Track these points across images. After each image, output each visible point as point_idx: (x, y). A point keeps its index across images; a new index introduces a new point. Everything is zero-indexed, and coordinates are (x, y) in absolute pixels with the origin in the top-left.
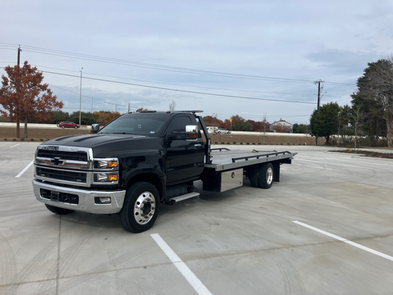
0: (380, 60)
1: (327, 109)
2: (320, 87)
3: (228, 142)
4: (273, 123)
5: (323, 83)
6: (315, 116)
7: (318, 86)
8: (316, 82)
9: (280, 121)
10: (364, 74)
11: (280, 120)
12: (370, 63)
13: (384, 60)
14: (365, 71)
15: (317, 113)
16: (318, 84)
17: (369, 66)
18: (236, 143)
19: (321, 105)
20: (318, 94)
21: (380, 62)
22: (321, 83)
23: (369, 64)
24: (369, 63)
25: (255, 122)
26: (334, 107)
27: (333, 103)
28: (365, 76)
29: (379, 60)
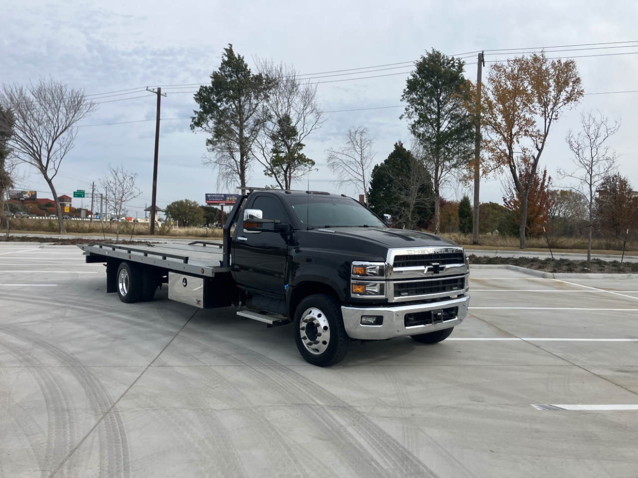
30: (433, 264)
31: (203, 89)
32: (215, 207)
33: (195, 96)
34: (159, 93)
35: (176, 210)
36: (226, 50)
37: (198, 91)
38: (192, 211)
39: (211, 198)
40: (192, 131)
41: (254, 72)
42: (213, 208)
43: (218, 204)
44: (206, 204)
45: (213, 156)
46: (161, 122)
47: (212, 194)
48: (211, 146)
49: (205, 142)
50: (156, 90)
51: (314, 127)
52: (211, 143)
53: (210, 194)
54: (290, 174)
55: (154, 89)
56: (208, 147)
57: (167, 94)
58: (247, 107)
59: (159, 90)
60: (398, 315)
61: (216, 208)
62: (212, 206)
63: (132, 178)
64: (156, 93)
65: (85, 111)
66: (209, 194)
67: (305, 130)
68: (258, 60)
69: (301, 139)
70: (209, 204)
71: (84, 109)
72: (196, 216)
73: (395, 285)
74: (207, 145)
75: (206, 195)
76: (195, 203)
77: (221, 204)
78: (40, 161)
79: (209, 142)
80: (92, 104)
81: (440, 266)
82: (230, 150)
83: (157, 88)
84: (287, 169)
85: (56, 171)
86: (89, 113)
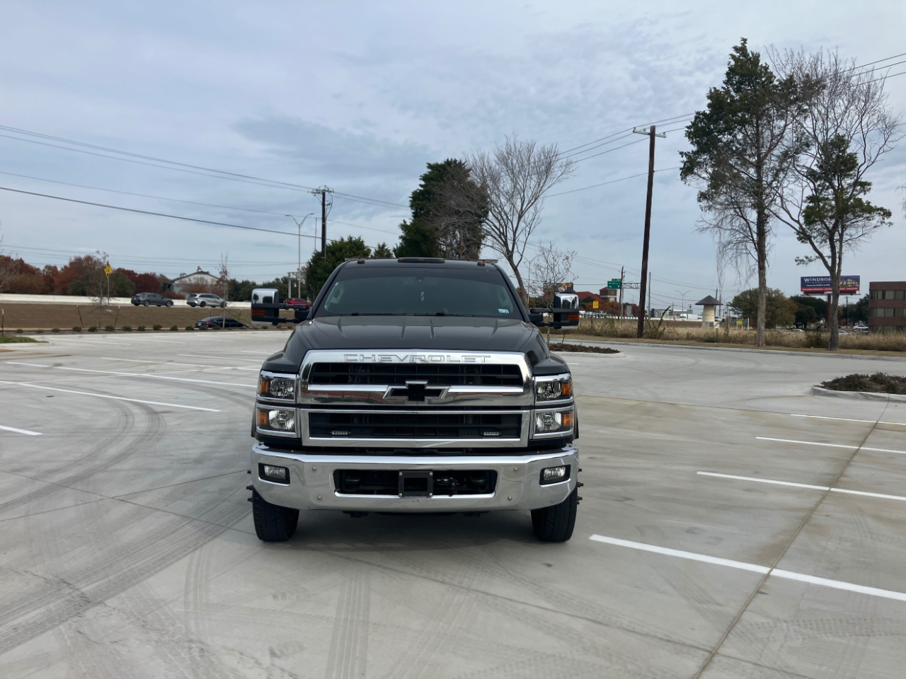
0: (450, 160)
1: (343, 250)
2: (326, 203)
3: (141, 326)
4: (179, 276)
5: (332, 193)
6: (318, 266)
7: (321, 200)
8: (318, 192)
9: (198, 273)
10: (421, 186)
11: (196, 271)
12: (432, 162)
13: (455, 161)
14: (423, 180)
15: (321, 260)
16: (321, 196)
17: (429, 170)
18: (161, 327)
19: (328, 242)
20: (321, 217)
21: (448, 163)
22: (327, 193)
23: (430, 166)
24: (429, 164)
25: (137, 274)
26: (355, 248)
27: (354, 239)
28: (422, 189)
29: (448, 160)
30: (408, 382)
31: (699, 116)
32: (818, 297)
33: (687, 129)
34: (652, 135)
35: (746, 303)
36: (736, 49)
37: (693, 120)
38: (772, 305)
39: (810, 283)
40: (683, 182)
41: (780, 75)
42: (814, 299)
43: (822, 293)
44: (802, 293)
45: (710, 216)
46: (655, 175)
47: (812, 278)
48: (704, 203)
49: (696, 197)
50: (649, 131)
51: (881, 151)
52: (705, 198)
53: (808, 278)
54: (841, 235)
55: (644, 130)
56: (701, 204)
57: (666, 134)
58: (767, 133)
59: (653, 129)
60: (314, 470)
61: (820, 299)
62: (813, 296)
63: (567, 258)
64: (649, 134)
65: (559, 173)
66: (806, 278)
67: (867, 158)
68: (775, 53)
69: (860, 173)
70: (806, 293)
71: (556, 170)
72: (779, 311)
73: (311, 414)
74: (699, 201)
75: (803, 279)
76: (777, 291)
77: (828, 292)
78: (506, 244)
79: (703, 196)
80: (568, 164)
81: (428, 388)
82: (738, 206)
83: (649, 126)
84: (835, 226)
85: (522, 256)
86: (565, 176)
